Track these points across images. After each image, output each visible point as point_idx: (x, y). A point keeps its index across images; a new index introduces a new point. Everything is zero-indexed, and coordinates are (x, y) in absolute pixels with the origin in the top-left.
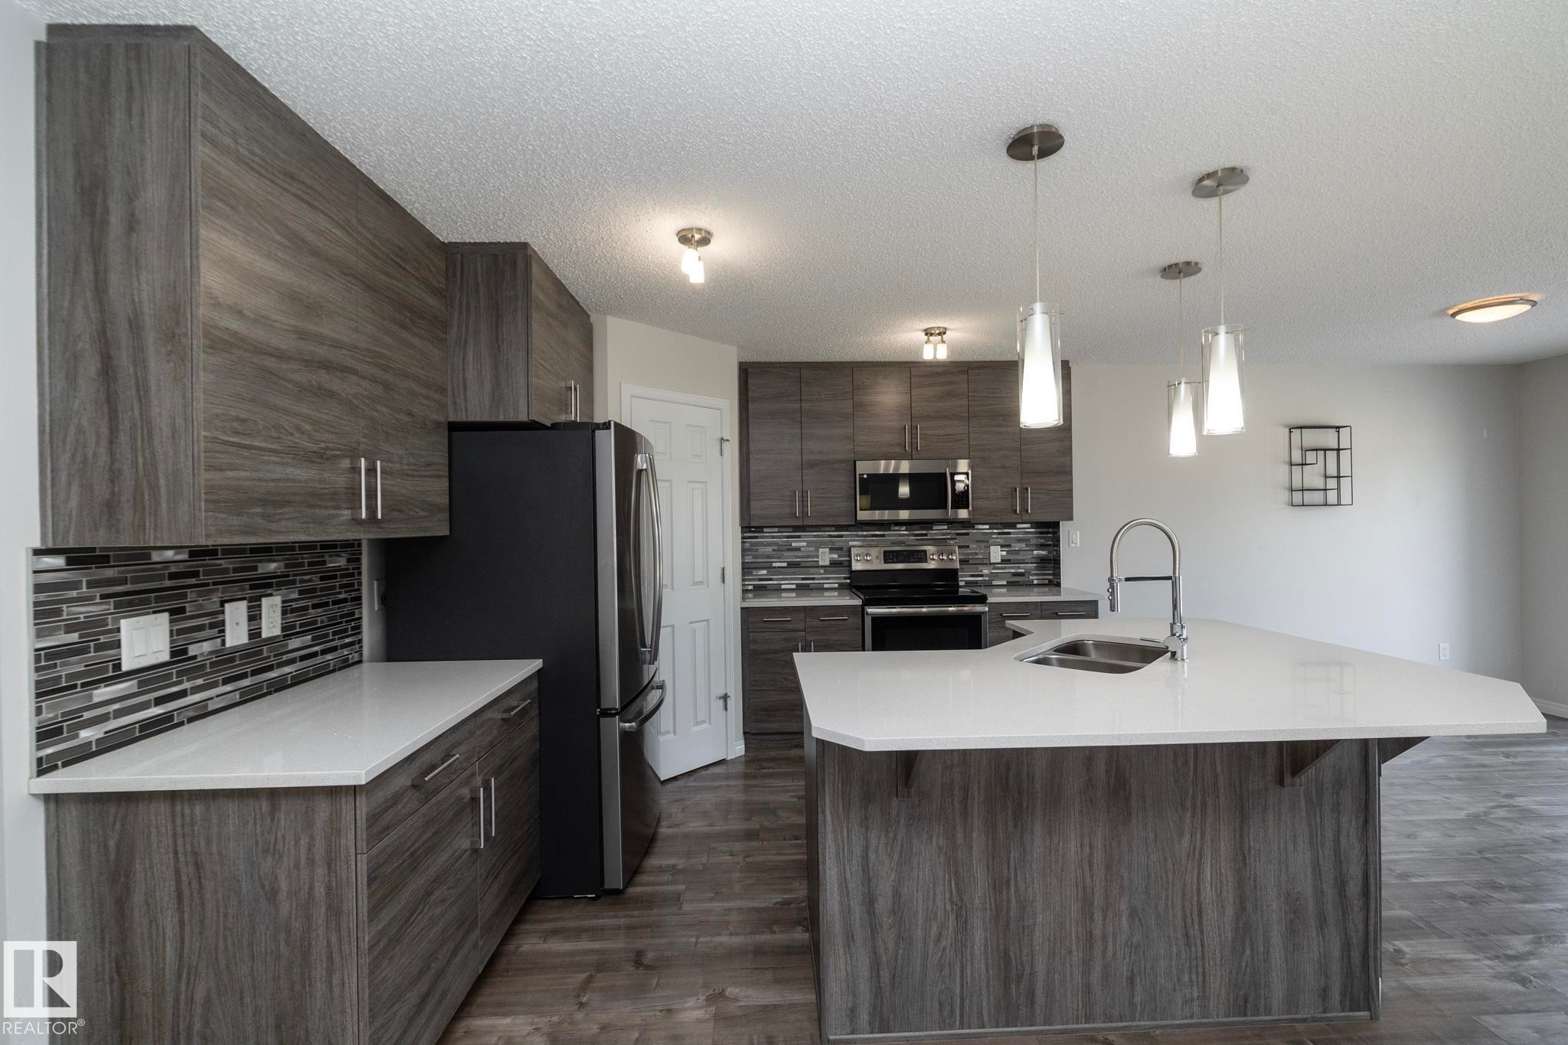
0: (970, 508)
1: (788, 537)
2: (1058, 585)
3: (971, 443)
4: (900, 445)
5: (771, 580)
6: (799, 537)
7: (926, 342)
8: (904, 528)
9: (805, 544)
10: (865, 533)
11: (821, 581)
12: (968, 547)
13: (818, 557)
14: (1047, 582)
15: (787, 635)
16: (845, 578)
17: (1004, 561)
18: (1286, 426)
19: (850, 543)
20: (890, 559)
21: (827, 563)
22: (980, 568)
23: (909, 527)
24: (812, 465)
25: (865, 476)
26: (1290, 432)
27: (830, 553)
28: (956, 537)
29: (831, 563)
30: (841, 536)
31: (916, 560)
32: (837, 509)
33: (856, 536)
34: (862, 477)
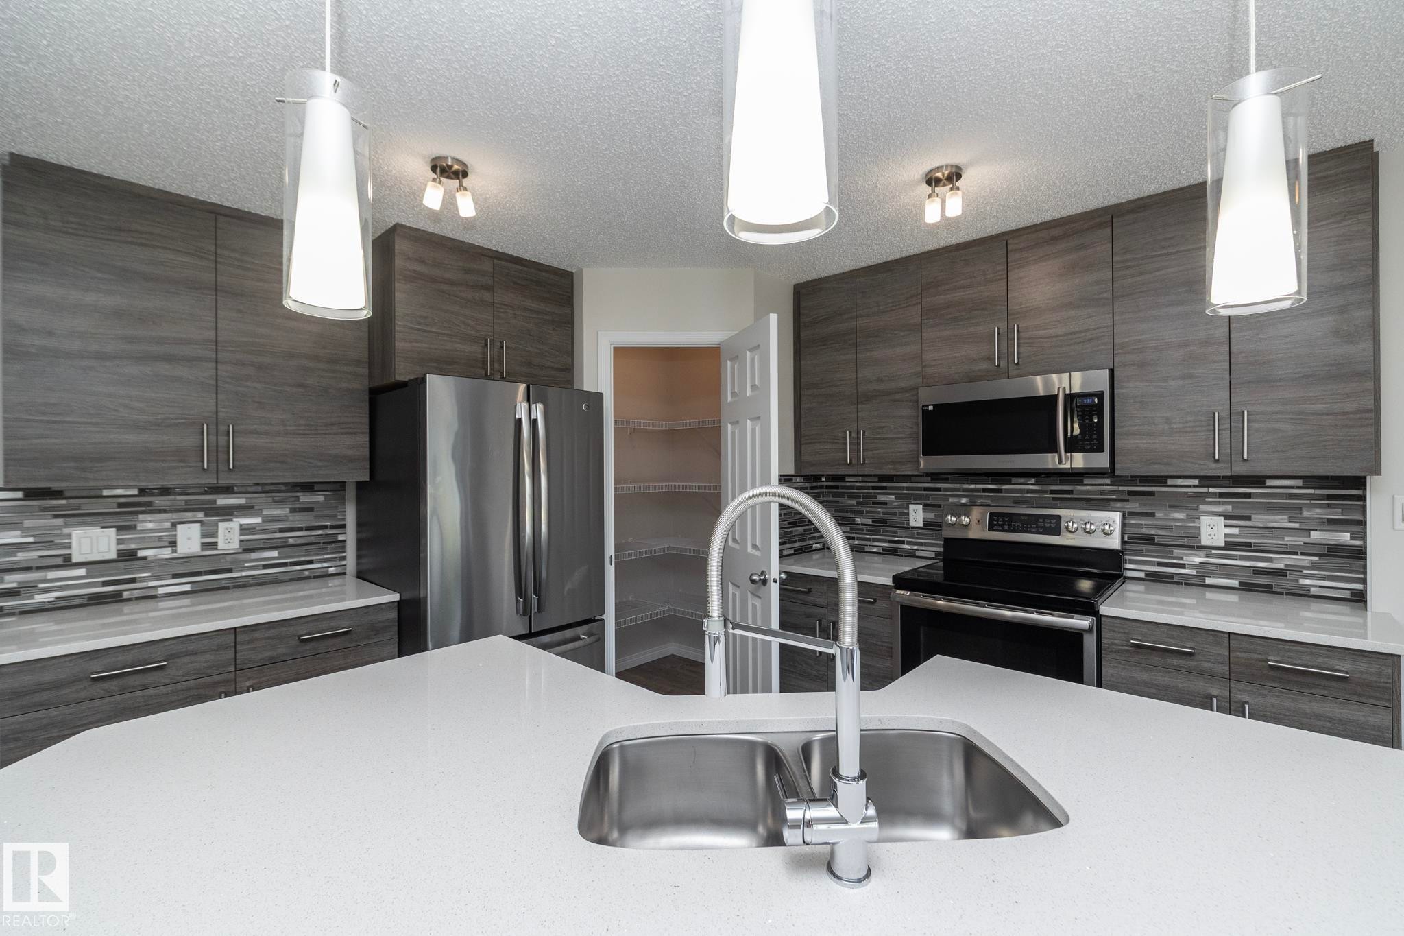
0: (1109, 452)
3: (1117, 341)
7: (930, 196)
9: (893, 497)
10: (973, 486)
11: (913, 548)
12: (1153, 515)
13: (908, 514)
15: (808, 610)
17: (1232, 545)
20: (998, 525)
21: (921, 524)
22: (1175, 551)
23: (1043, 479)
24: (869, 397)
25: (931, 408)
27: (924, 512)
28: (1126, 497)
29: (924, 525)
30: (939, 489)
31: (1041, 529)
32: (899, 454)
33: (958, 490)
34: (926, 408)
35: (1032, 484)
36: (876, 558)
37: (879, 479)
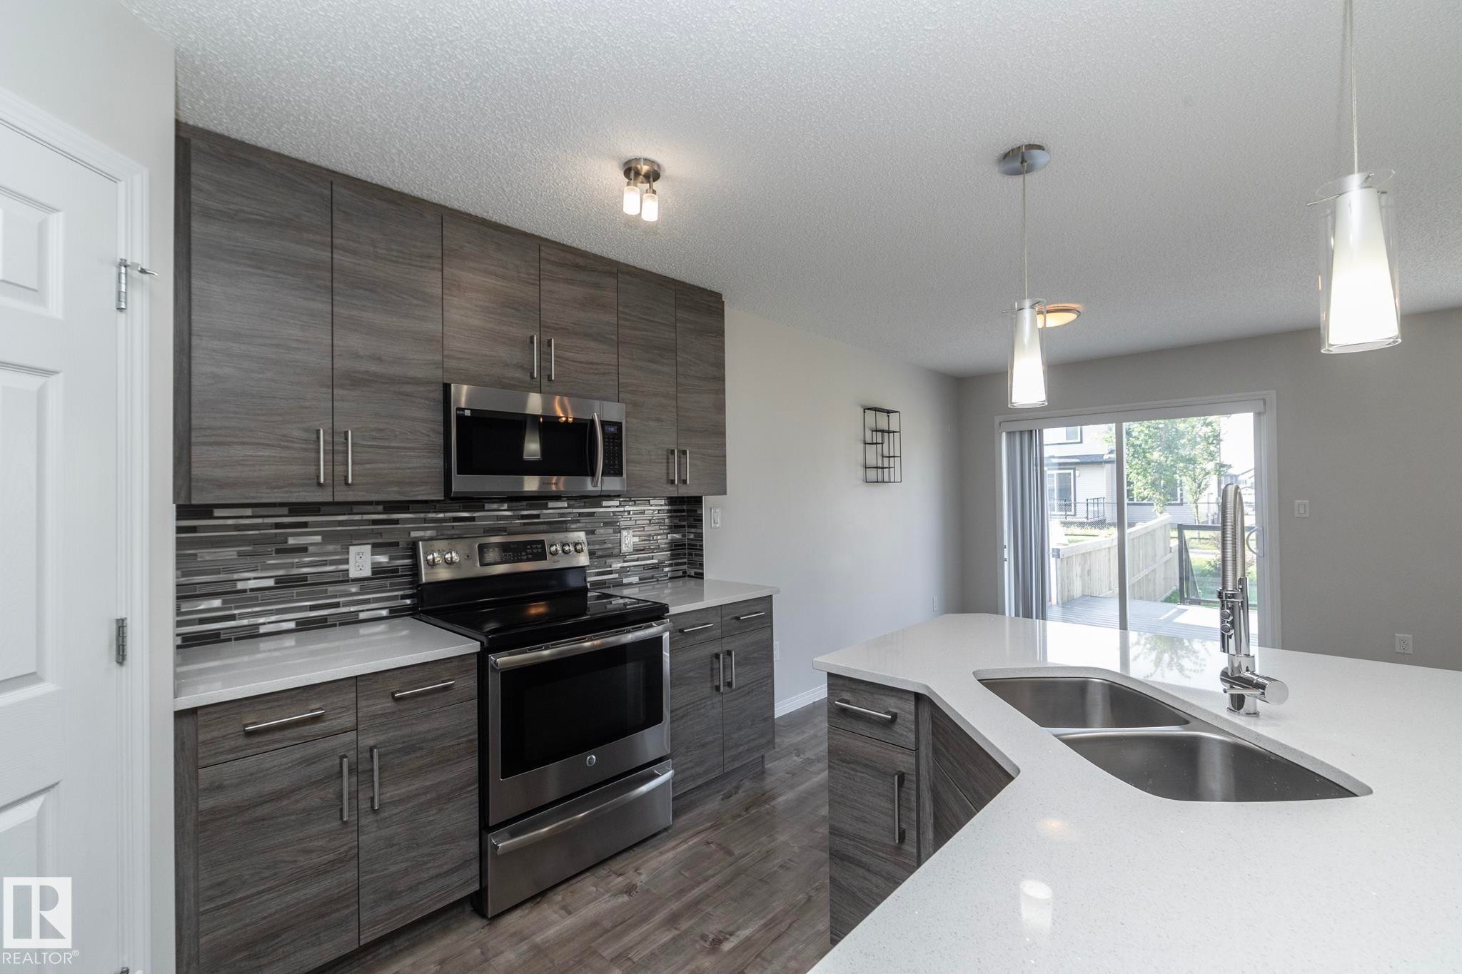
0: (625, 475)
1: (278, 526)
2: (700, 576)
3: (621, 380)
4: (522, 367)
5: (232, 617)
6: (305, 525)
8: (505, 506)
9: (318, 539)
10: (441, 515)
11: (352, 609)
13: (346, 561)
14: (680, 573)
15: (310, 750)
16: (403, 597)
17: (637, 550)
18: (862, 406)
19: (414, 534)
21: (367, 572)
22: (609, 561)
23: (514, 504)
24: (357, 381)
25: (468, 413)
26: (865, 412)
27: (372, 555)
28: (580, 518)
29: (373, 573)
30: (396, 522)
31: (530, 556)
32: (408, 471)
33: (425, 520)
34: (461, 412)
35: (505, 510)
36: (289, 641)
37: (290, 511)
